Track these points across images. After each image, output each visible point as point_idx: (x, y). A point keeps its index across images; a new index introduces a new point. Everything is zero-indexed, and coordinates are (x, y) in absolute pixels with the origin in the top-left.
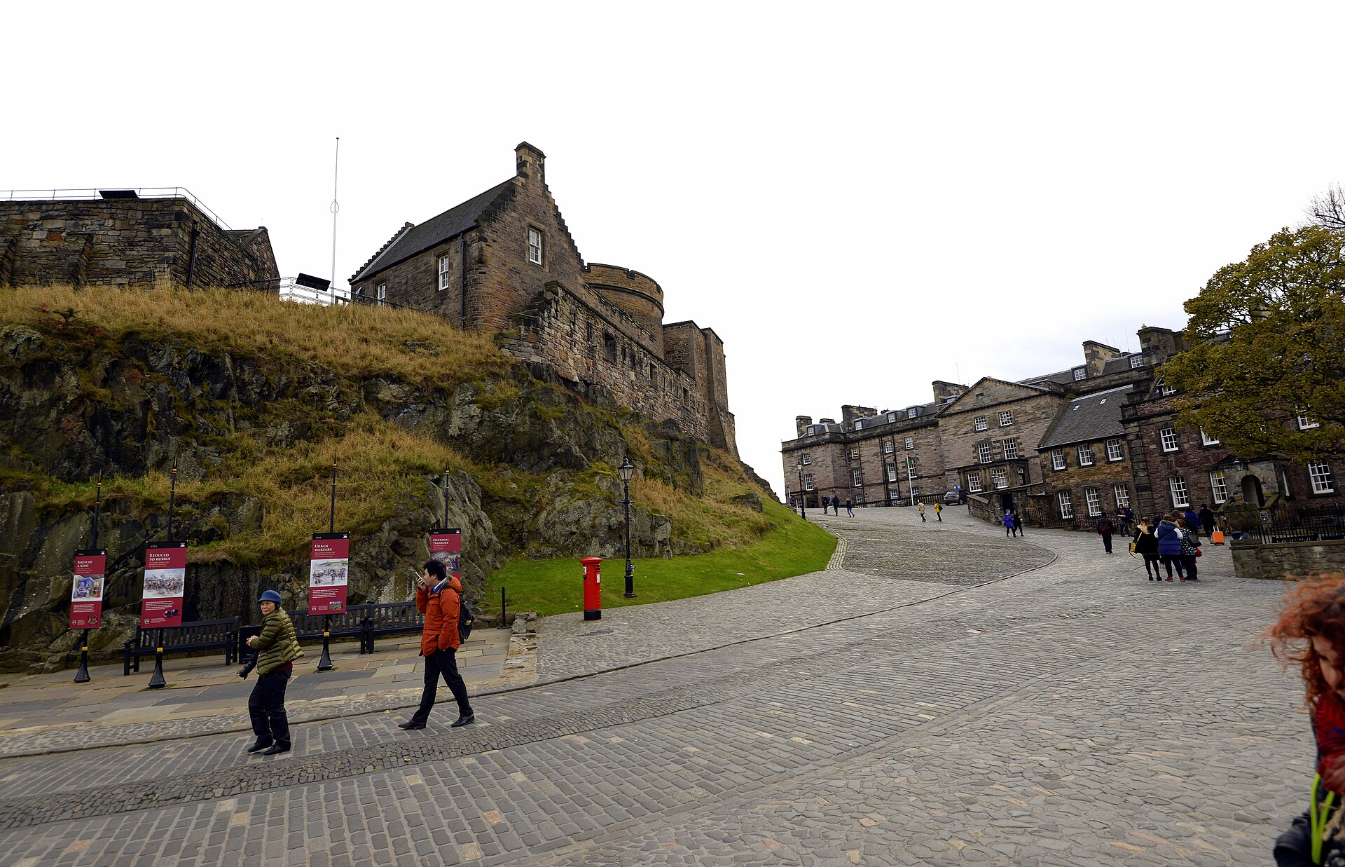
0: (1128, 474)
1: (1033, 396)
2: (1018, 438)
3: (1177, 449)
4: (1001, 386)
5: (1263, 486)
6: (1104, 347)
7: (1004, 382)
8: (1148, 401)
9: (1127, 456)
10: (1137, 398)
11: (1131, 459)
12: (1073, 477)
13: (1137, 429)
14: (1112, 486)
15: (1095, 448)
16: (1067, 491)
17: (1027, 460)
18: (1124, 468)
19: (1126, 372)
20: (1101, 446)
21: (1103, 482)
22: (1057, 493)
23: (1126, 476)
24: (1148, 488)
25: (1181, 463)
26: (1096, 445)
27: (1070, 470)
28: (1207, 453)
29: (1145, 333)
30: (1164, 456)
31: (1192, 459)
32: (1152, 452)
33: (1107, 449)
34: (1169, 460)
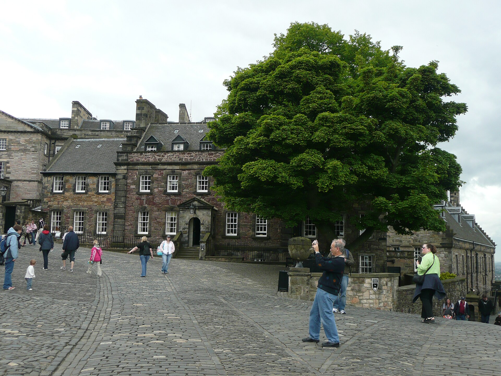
0: (110, 204)
1: (28, 132)
2: (8, 162)
3: (149, 191)
4: (4, 117)
5: (201, 226)
6: (85, 109)
7: (6, 115)
8: (135, 152)
9: (113, 190)
10: (129, 148)
11: (116, 193)
12: (67, 200)
13: (125, 171)
14: (96, 212)
15: (90, 181)
16: (59, 212)
17: (11, 182)
18: (109, 200)
19: (98, 131)
20: (95, 179)
21: (90, 208)
22: (51, 211)
23: (109, 206)
24: (123, 217)
25: (150, 202)
26: (91, 178)
27: (67, 194)
28: (168, 198)
29: (142, 102)
30: (139, 195)
31: (157, 200)
32: (131, 190)
33: (98, 183)
34: (142, 198)
